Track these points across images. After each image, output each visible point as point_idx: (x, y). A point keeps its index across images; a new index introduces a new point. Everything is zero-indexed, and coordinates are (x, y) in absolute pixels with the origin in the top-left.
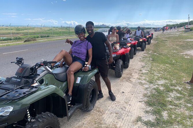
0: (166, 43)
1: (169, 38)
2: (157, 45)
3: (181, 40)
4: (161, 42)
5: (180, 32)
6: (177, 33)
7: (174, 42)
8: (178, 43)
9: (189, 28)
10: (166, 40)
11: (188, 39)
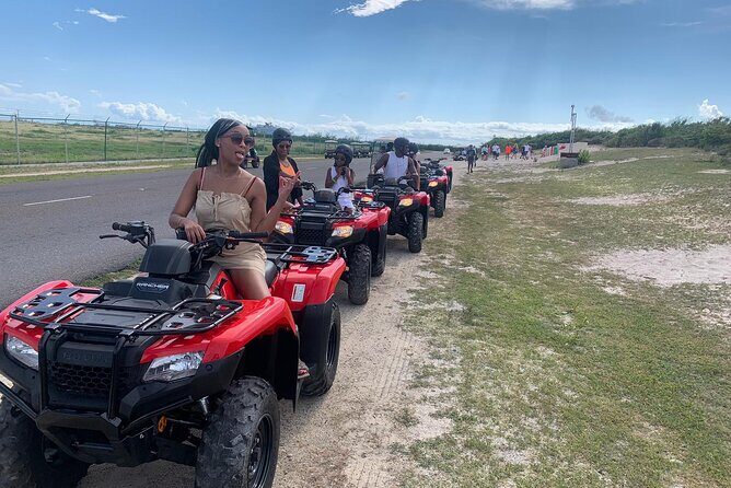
0: (505, 213)
1: (511, 188)
2: (469, 221)
3: (557, 200)
4: (487, 206)
5: (543, 165)
6: (535, 171)
7: (537, 207)
8: (549, 211)
9: (576, 155)
10: (504, 200)
11: (582, 195)
